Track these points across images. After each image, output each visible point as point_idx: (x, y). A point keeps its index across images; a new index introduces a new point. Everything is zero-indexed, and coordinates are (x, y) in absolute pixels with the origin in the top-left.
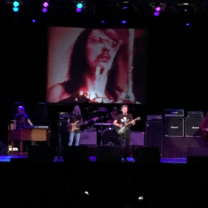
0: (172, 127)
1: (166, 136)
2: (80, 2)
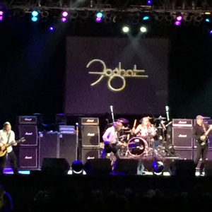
2: (100, 12)
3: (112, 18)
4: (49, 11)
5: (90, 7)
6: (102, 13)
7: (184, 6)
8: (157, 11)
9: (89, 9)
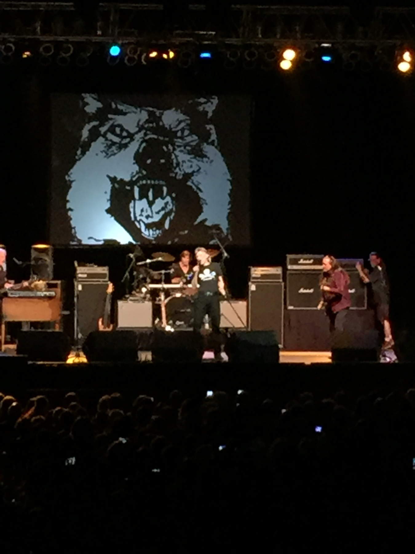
0: (302, 291)
1: (291, 308)
2: (115, 44)
3: (140, 56)
4: (14, 43)
5: (96, 35)
6: (121, 47)
7: (279, 30)
8: (228, 41)
9: (94, 39)
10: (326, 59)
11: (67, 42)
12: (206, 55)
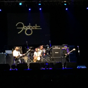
3: (26, 5)
5: (16, 1)
6: (22, 3)
8: (44, 1)
10: (65, 4)
11: (10, 2)
12: (40, 4)
